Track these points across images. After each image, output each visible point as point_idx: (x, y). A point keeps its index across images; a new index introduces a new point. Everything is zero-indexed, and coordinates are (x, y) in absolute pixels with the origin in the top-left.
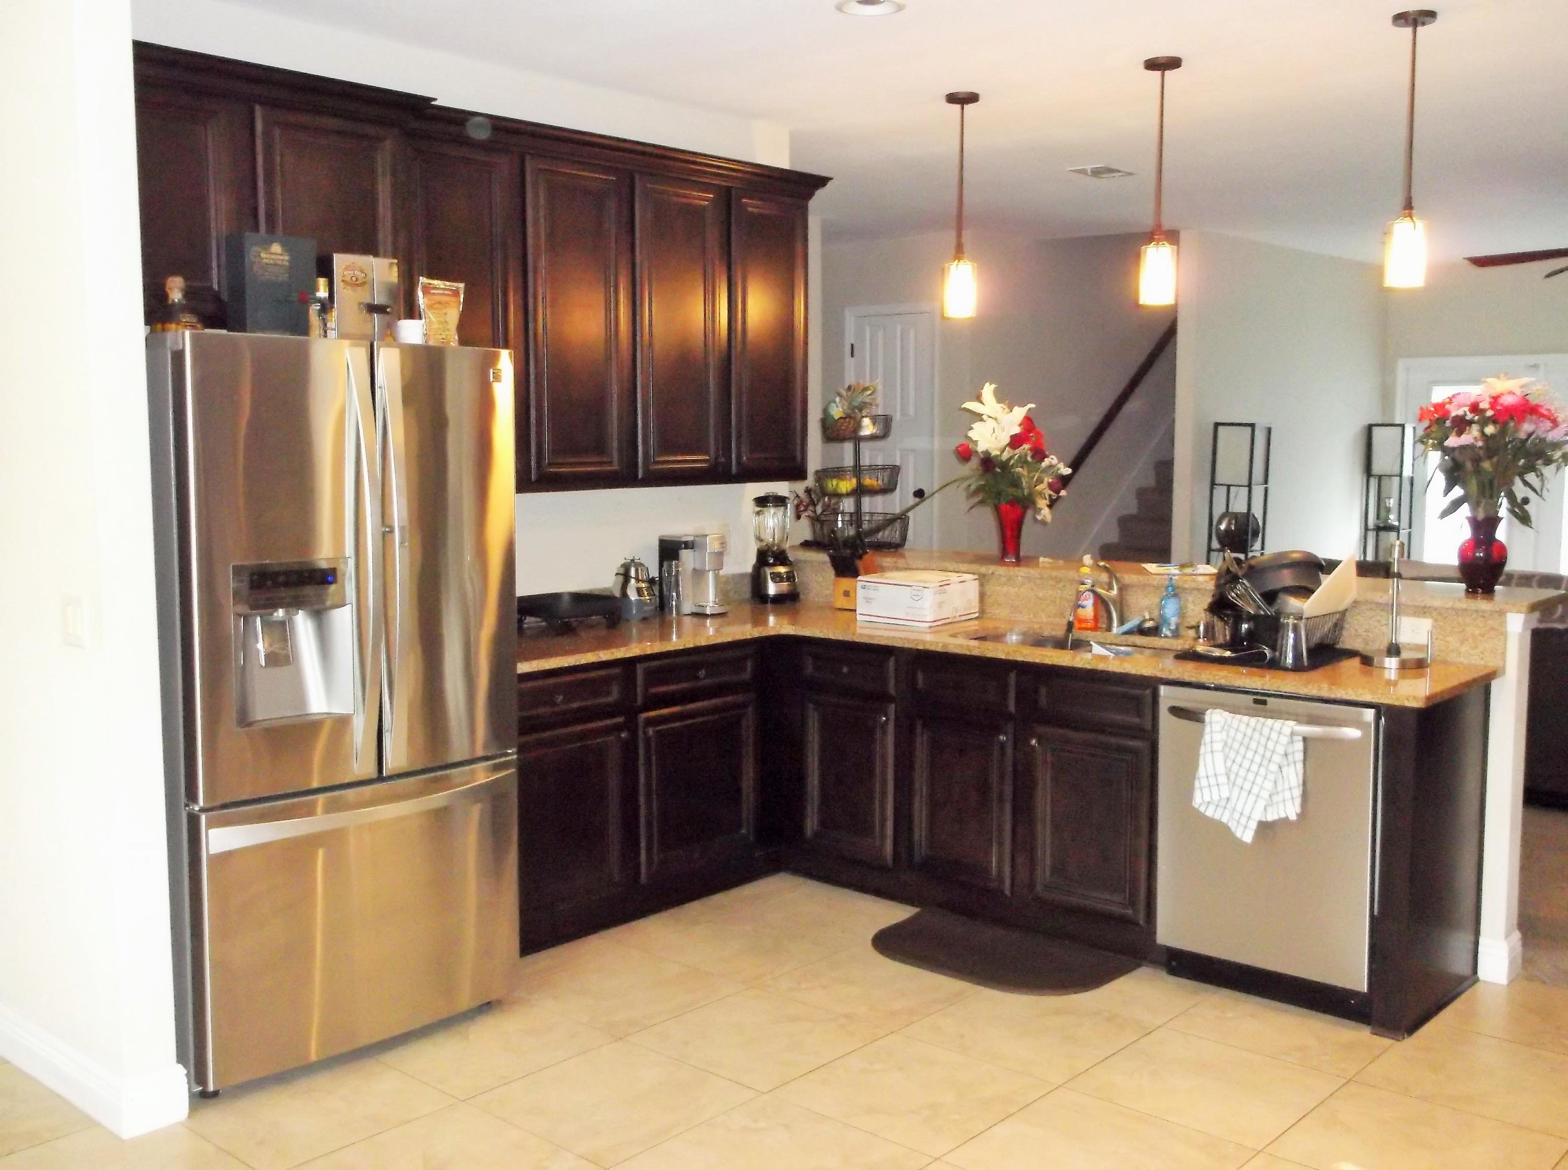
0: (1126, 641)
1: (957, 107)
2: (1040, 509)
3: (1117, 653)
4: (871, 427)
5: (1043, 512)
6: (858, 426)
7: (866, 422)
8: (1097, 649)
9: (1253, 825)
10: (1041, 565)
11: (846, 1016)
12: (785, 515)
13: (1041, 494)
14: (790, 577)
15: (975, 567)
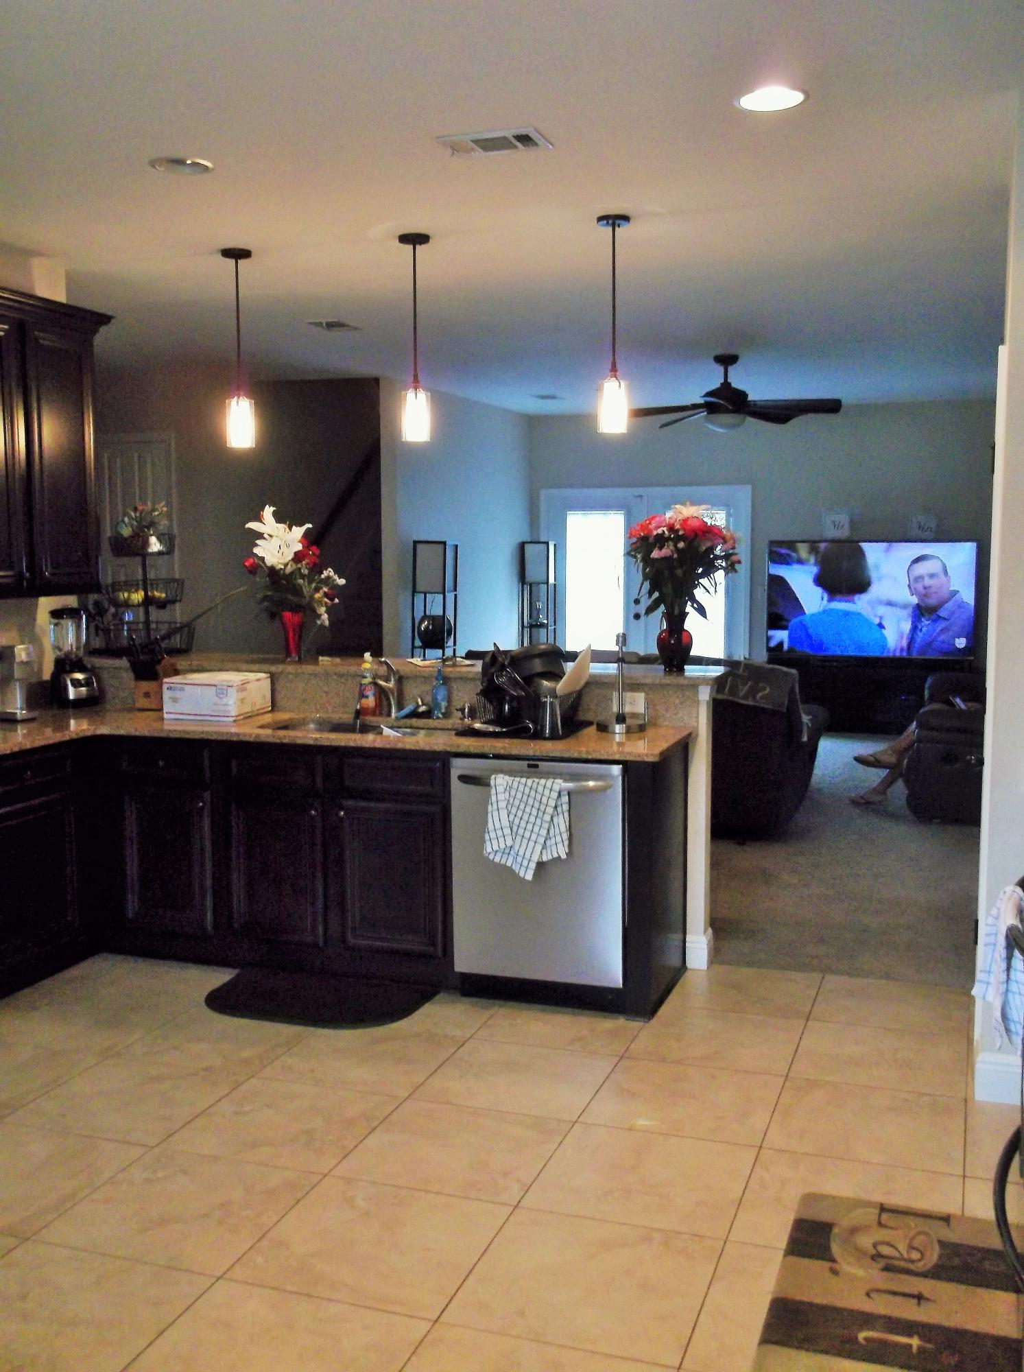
0: (406, 723)
1: (232, 262)
2: (321, 615)
3: (404, 734)
4: (158, 545)
5: (323, 617)
6: (146, 543)
7: (153, 540)
8: (387, 731)
9: (533, 866)
10: (321, 663)
11: (206, 1070)
12: (79, 627)
13: (320, 603)
14: (88, 683)
15: (266, 667)
